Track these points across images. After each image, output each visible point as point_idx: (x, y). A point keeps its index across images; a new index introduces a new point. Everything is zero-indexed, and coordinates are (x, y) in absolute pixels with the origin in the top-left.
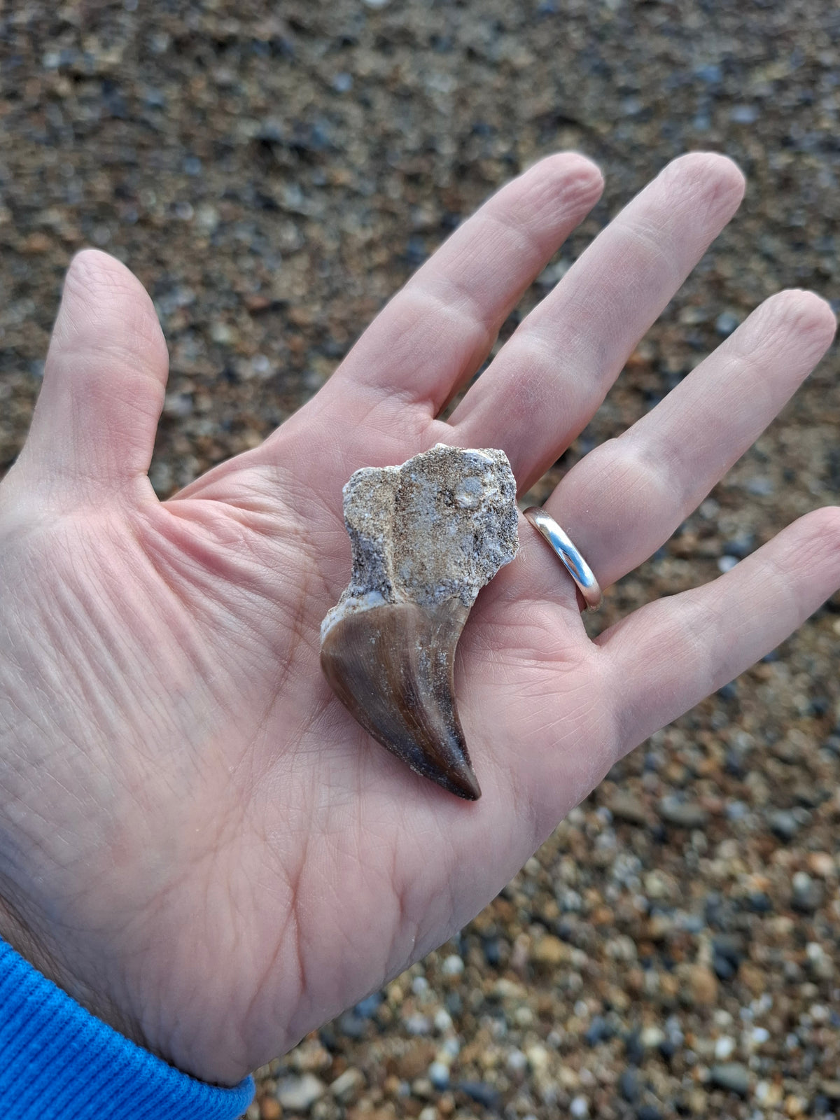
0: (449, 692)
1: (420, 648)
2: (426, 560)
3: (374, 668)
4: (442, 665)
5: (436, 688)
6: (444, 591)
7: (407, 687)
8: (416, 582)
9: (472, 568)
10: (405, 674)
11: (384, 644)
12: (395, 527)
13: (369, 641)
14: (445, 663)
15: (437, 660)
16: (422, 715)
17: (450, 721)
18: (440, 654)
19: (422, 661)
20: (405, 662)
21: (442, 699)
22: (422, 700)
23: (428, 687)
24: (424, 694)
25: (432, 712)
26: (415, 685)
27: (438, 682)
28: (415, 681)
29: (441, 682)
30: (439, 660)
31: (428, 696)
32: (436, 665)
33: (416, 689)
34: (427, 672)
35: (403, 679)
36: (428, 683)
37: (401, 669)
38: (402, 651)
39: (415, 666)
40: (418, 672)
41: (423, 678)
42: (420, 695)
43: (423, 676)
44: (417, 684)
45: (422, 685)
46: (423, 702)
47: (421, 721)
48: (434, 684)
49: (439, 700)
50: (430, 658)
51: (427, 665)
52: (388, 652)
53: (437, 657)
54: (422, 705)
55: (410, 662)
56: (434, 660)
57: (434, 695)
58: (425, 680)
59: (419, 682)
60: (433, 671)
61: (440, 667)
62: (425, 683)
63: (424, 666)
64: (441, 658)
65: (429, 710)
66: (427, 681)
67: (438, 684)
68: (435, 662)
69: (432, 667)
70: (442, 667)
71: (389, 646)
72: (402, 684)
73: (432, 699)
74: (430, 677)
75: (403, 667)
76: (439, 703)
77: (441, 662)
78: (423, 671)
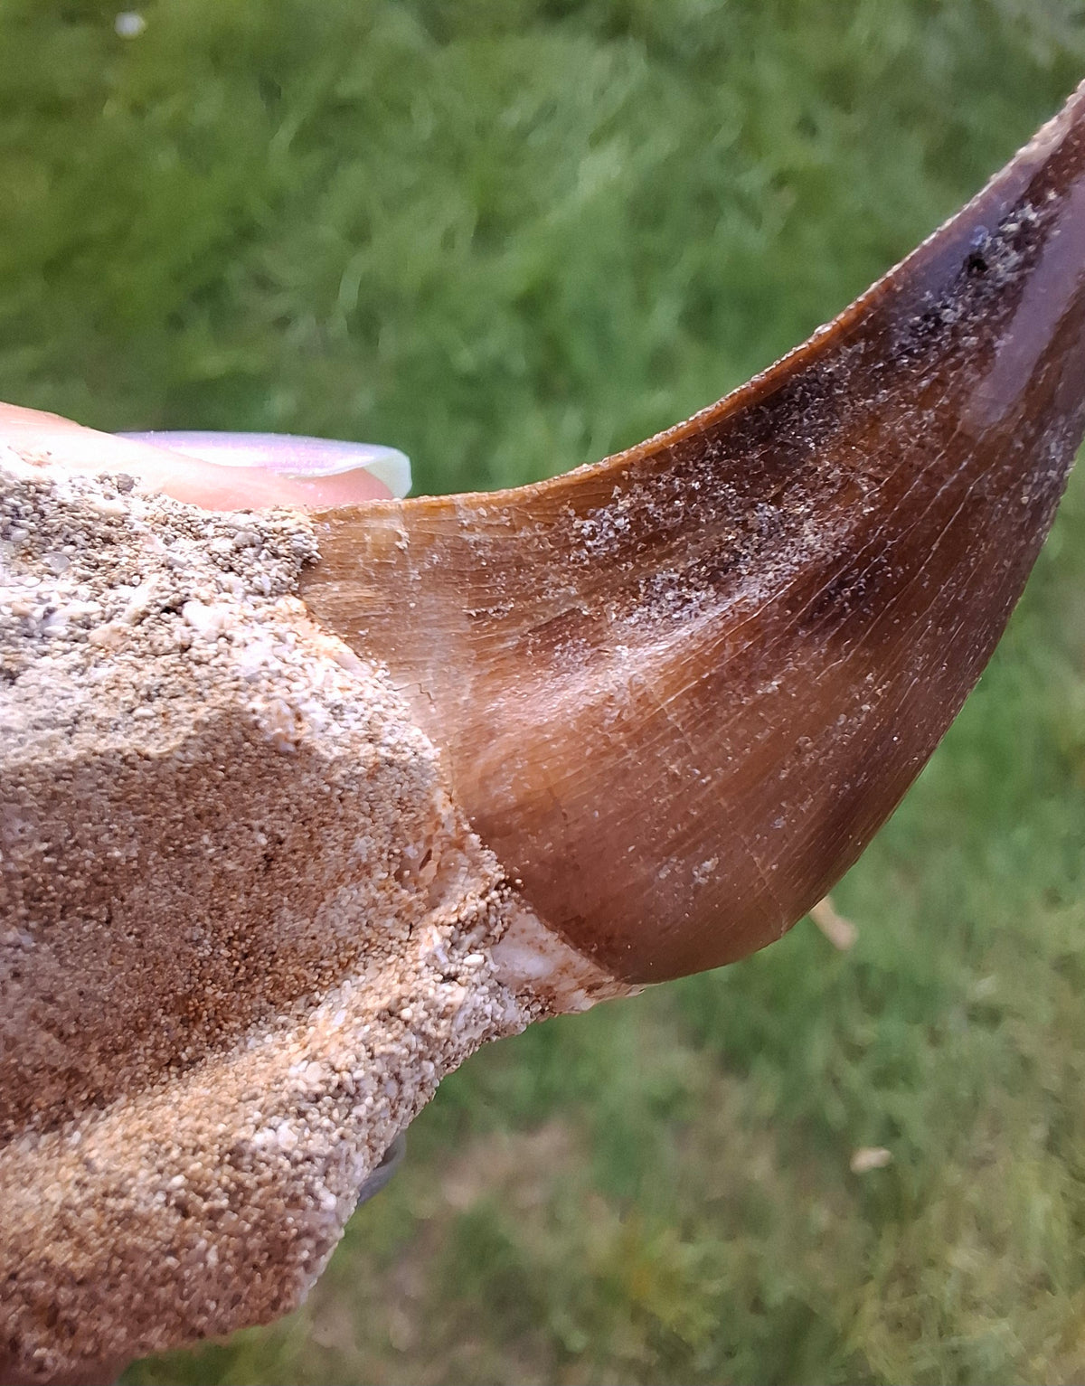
0: (739, 422)
2: (230, 866)
3: (803, 799)
4: (638, 514)
5: (753, 484)
6: (317, 697)
7: (824, 631)
8: (361, 843)
9: (130, 611)
10: (778, 665)
11: (699, 824)
12: (175, 1061)
14: (624, 504)
15: (627, 550)
16: (915, 504)
17: (867, 358)
18: (596, 546)
19: (675, 616)
20: (725, 693)
21: (788, 441)
22: (847, 534)
23: (766, 531)
24: (811, 536)
25: (872, 463)
26: (798, 593)
27: (722, 492)
28: (780, 603)
29: (715, 479)
30: (621, 537)
31: (808, 510)
32: (654, 539)
33: (812, 581)
34: (704, 569)
35: (801, 659)
36: (750, 538)
37: (766, 695)
38: (689, 734)
39: (715, 634)
40: (733, 612)
41: (744, 572)
42: (827, 549)
43: (735, 575)
44: (788, 586)
45: (778, 563)
46: (851, 523)
47: (939, 494)
48: (740, 511)
49: (801, 454)
50: (638, 583)
51: (671, 580)
52: (724, 789)
53: (615, 554)
54: (869, 522)
55: (713, 671)
56: (637, 561)
57: (790, 484)
58: (745, 557)
59: (772, 584)
60: (682, 542)
61: (650, 520)
62: (758, 551)
63: (687, 596)
64: (611, 534)
65: (871, 477)
66: (747, 548)
67: (731, 490)
68: (643, 550)
69: (670, 554)
70: (646, 509)
71: (699, 799)
72: (820, 653)
73: (812, 490)
74: (720, 541)
75: (752, 692)
76: (812, 445)
77: (629, 526)
78: (712, 590)
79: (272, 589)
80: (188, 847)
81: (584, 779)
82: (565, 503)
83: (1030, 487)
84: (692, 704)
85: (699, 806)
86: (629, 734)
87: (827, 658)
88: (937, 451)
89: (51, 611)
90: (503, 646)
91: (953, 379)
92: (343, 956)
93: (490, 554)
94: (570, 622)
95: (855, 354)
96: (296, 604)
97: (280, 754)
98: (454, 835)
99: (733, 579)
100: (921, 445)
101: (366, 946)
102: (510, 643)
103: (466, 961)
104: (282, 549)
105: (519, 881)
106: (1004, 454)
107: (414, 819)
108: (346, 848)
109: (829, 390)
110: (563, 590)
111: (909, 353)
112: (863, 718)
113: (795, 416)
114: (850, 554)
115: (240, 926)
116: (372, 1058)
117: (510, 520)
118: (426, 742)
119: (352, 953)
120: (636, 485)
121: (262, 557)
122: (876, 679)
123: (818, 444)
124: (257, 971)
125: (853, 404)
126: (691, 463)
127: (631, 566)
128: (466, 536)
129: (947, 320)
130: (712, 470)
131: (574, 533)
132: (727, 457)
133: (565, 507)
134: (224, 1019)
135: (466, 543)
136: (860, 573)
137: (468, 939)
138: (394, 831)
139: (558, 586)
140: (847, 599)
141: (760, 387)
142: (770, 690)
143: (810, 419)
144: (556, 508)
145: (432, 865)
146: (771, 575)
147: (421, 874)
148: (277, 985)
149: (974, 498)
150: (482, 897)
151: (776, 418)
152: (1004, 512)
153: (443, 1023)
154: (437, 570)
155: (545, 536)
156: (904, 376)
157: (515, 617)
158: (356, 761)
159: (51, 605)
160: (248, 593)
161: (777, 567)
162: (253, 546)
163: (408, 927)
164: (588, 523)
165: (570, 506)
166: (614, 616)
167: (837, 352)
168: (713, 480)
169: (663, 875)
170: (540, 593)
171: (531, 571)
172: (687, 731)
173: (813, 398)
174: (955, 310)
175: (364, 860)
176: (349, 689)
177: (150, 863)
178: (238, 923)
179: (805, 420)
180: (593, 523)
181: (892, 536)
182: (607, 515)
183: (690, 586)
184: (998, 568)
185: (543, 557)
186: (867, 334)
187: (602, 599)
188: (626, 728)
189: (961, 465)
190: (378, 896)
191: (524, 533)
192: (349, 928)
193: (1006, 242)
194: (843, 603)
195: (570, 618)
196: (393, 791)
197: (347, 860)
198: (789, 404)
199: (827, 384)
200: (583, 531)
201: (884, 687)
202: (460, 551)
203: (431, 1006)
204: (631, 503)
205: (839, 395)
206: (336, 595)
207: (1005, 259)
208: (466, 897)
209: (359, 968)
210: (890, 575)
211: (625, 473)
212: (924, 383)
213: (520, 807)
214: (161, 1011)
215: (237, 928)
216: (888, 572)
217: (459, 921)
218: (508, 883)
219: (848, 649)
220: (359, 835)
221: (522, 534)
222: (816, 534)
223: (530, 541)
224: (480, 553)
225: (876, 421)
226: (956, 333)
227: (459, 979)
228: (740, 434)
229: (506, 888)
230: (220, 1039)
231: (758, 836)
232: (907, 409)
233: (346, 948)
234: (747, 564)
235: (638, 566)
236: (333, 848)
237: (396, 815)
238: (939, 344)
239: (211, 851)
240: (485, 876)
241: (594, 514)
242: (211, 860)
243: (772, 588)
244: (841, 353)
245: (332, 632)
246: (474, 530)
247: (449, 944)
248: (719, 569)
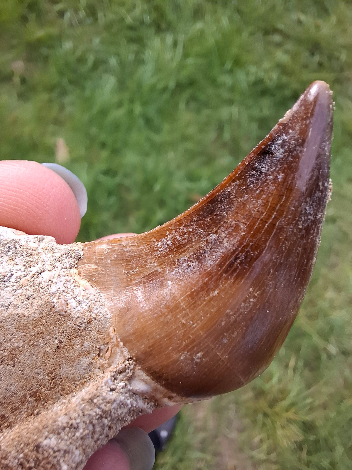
0: (202, 209)
1: (170, 283)
2: (48, 350)
3: (233, 332)
4: (174, 239)
5: (208, 228)
6: (74, 298)
7: (232, 274)
8: (86, 344)
9: (31, 274)
10: (217, 286)
11: (194, 340)
12: (33, 414)
13: (202, 361)
14: (170, 237)
15: (171, 250)
16: (258, 230)
17: (240, 186)
18: (162, 250)
19: (186, 271)
20: (200, 295)
21: (218, 214)
22: (237, 242)
23: (213, 242)
24: (226, 243)
25: (244, 218)
26: (222, 262)
27: (199, 231)
28: (217, 266)
29: (197, 227)
30: (169, 247)
31: (225, 235)
32: (179, 247)
33: (226, 258)
34: (195, 256)
35: (224, 284)
36: (208, 245)
37: (213, 296)
38: (188, 309)
39: (197, 276)
40: (203, 269)
41: (207, 256)
42: (231, 247)
43: (204, 257)
44: (219, 260)
45: (216, 253)
46: (238, 238)
47: (266, 227)
48: (205, 237)
49: (223, 217)
50: (175, 261)
51: (185, 260)
52: (202, 329)
53: (168, 252)
54: (244, 238)
55: (196, 288)
56: (174, 254)
57: (220, 227)
58: (207, 251)
59: (215, 259)
60: (188, 247)
61: (178, 241)
62: (211, 249)
63: (190, 265)
64: (166, 246)
65: (244, 223)
66: (208, 248)
67: (201, 231)
68: (176, 251)
69: (184, 251)
70: (176, 238)
71: (193, 332)
72: (231, 282)
73: (226, 228)
74: (200, 247)
75: (209, 295)
76: (225, 214)
77: (171, 244)
78: (197, 262)
79: (69, 267)
80: (35, 343)
81: (154, 325)
82: (152, 238)
83: (301, 222)
84: (189, 299)
85: (193, 334)
86: (169, 309)
87: (234, 283)
88: (264, 213)
89: (12, 275)
90: (135, 282)
91: (266, 189)
92: (83, 381)
93: (131, 254)
94: (155, 274)
95: (236, 185)
96: (76, 271)
97: (61, 315)
98: (115, 342)
99: (203, 258)
100: (258, 211)
101: (90, 378)
102: (137, 281)
103: (119, 385)
104: (73, 256)
105: (134, 358)
106: (287, 212)
107: (103, 337)
108: (82, 345)
109: (229, 197)
110: (152, 264)
111: (253, 183)
112: (252, 304)
113: (220, 206)
114: (238, 248)
115: (51, 369)
116: (84, 415)
117: (137, 244)
118: (108, 312)
119: (85, 380)
120: (173, 231)
121: (68, 258)
122: (254, 290)
123: (227, 214)
124: (56, 384)
125: (237, 200)
126: (189, 223)
127: (172, 256)
128: (124, 249)
129: (263, 171)
130: (196, 224)
131: (156, 247)
132: (200, 220)
133: (153, 239)
134: (48, 400)
135: (124, 251)
136: (242, 254)
137: (120, 377)
138: (97, 340)
139: (151, 263)
140: (239, 263)
141: (208, 198)
142: (214, 295)
143: (224, 206)
144: (151, 239)
145: (109, 352)
146: (214, 257)
147: (106, 355)
148: (63, 390)
149: (279, 227)
150: (123, 363)
151: (213, 207)
152: (293, 231)
153: (108, 405)
154: (116, 260)
155: (147, 248)
156: (252, 190)
157: (138, 274)
158: (84, 318)
159: (12, 273)
160: (63, 268)
161: (216, 254)
162: (65, 254)
163: (102, 372)
164: (159, 243)
165: (154, 238)
166: (168, 272)
167: (230, 185)
168: (196, 228)
169: (182, 358)
170: (146, 265)
171: (143, 259)
172: (187, 309)
173: (224, 200)
174: (265, 168)
175: (88, 350)
176: (85, 296)
177: (25, 348)
178: (50, 368)
179: (223, 207)
180: (161, 243)
181: (251, 241)
182: (165, 240)
183: (191, 261)
184: (296, 250)
185: (147, 254)
186: (239, 178)
187: (164, 266)
188: (168, 307)
189: (272, 216)
190: (92, 361)
191: (141, 247)
192: (84, 371)
193: (278, 146)
194: (237, 265)
195: (155, 273)
196: (96, 328)
197: (82, 349)
198: (217, 202)
199: (228, 195)
200: (158, 246)
201: (258, 293)
202: (123, 253)
203: (104, 399)
204: (172, 236)
205: (232, 198)
206: (87, 268)
207: (279, 151)
208: (119, 363)
209: (87, 385)
210: (252, 255)
211: (170, 227)
212: (258, 192)
213: (134, 333)
214: (29, 396)
215: (50, 370)
216: (252, 254)
217: (116, 371)
218: (131, 358)
219: (241, 280)
220: (85, 341)
221: (141, 248)
222: (228, 242)
223: (143, 250)
224: (128, 254)
225: (244, 205)
226: (266, 175)
227: (116, 390)
228: (203, 213)
229: (131, 360)
230: (46, 407)
231: (217, 345)
232: (253, 200)
233: (84, 378)
234: (207, 253)
235: (175, 256)
236: (78, 345)
237: (97, 335)
238: (261, 179)
239: (42, 345)
240: (124, 356)
241: (161, 240)
242: (42, 347)
243: (214, 261)
244: (231, 185)
245: (85, 279)
246: (127, 247)
247: (113, 379)
248: (199, 255)
